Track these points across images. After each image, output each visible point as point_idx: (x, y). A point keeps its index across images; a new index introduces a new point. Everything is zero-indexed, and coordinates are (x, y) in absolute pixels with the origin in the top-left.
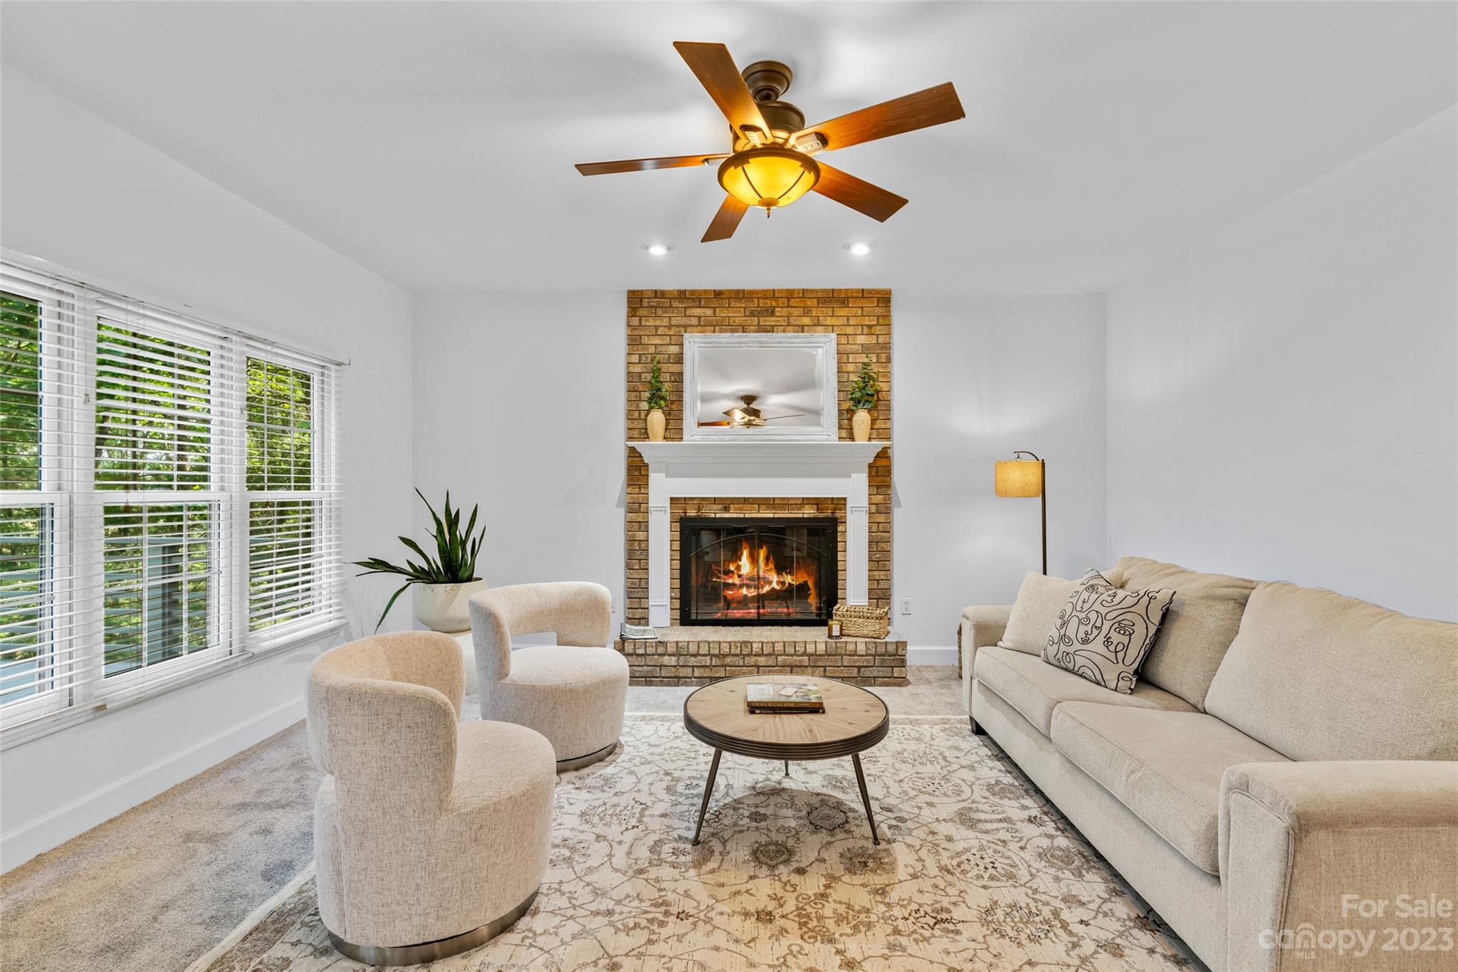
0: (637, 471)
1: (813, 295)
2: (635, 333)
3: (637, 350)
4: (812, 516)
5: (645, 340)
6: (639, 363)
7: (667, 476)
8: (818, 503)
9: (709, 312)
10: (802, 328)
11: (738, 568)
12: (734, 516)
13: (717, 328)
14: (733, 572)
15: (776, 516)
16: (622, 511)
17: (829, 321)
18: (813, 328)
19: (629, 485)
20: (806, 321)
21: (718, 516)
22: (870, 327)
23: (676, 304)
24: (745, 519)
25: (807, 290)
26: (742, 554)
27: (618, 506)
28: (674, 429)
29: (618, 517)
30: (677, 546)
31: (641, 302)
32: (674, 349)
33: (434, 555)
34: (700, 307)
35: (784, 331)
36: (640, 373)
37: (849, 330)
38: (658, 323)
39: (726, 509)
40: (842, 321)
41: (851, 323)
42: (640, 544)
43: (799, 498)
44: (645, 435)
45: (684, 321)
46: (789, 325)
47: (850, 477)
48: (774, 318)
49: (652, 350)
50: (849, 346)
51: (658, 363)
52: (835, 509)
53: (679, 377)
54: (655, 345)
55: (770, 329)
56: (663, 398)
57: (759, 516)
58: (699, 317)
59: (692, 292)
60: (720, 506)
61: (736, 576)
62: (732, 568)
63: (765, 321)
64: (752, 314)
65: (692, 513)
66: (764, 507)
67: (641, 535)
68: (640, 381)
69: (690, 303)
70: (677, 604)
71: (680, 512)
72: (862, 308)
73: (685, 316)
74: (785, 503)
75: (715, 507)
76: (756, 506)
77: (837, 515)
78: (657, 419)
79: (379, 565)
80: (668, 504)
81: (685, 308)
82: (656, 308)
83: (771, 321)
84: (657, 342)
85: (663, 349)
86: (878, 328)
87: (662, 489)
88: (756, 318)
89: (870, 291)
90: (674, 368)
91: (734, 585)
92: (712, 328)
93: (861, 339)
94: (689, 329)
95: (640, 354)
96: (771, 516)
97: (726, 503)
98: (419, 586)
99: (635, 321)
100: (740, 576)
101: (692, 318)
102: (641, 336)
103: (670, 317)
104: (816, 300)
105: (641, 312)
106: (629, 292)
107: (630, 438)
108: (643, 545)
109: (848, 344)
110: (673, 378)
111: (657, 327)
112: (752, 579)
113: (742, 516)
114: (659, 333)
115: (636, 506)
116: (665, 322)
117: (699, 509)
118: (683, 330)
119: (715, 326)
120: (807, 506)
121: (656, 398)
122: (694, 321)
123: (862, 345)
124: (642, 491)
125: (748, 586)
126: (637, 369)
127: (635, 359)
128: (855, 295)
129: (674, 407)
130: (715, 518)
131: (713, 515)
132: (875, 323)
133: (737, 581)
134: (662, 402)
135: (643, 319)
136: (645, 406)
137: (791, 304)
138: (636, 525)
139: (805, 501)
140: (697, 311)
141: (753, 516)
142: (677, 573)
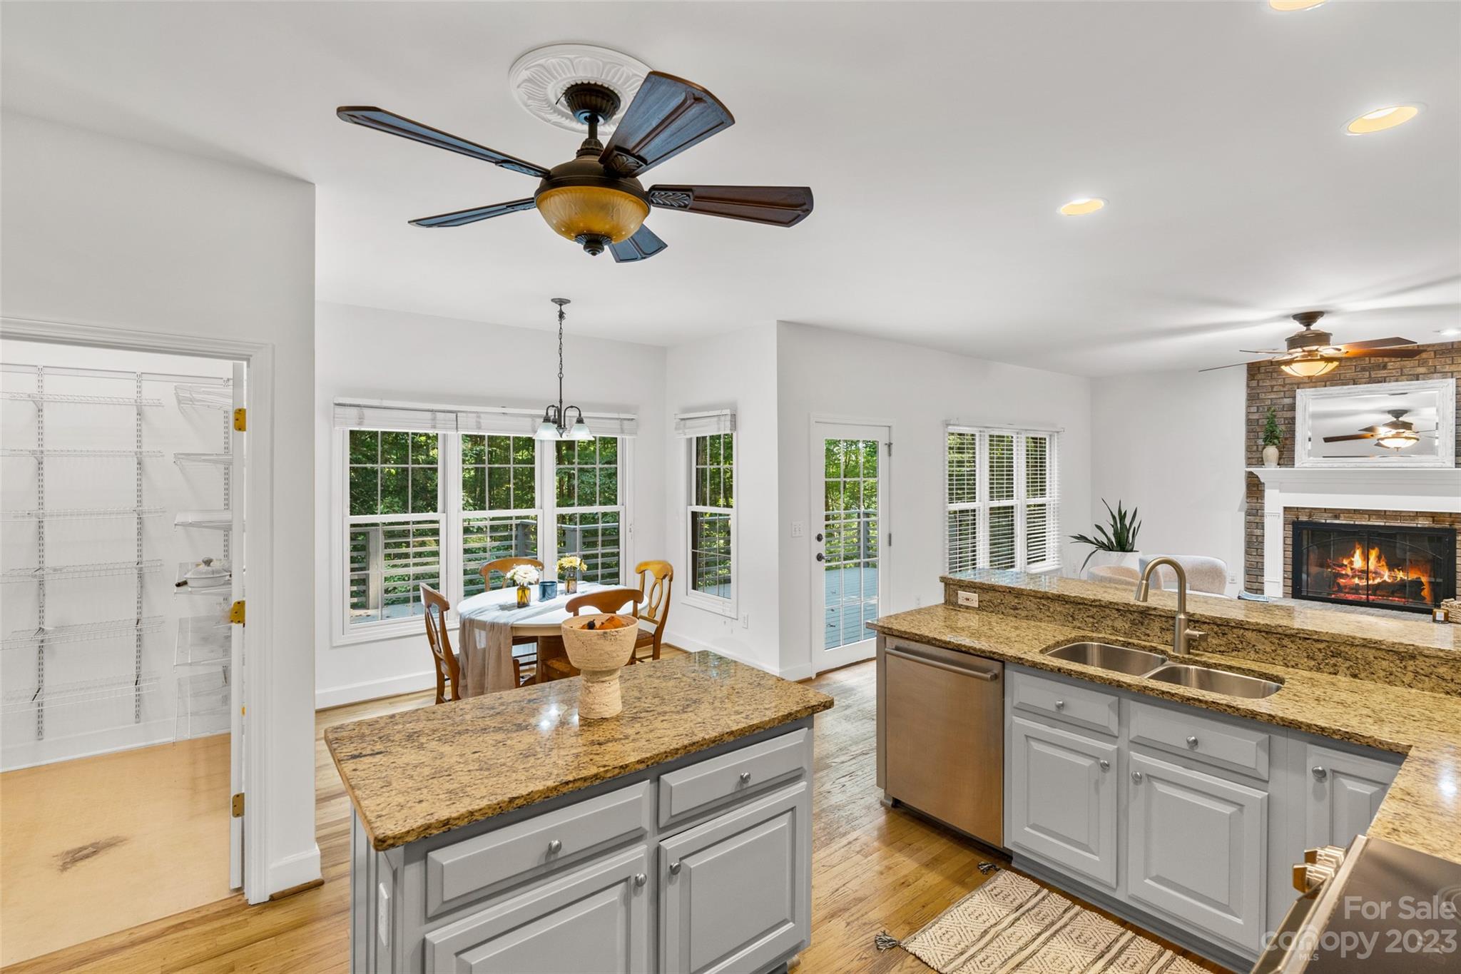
0: (1255, 488)
1: (1430, 349)
2: (1254, 391)
3: (1256, 404)
4: (1427, 526)
5: (1262, 396)
6: (1257, 412)
7: (1280, 492)
8: (1433, 516)
10: (1417, 377)
11: (1351, 563)
12: (1344, 522)
13: (1328, 383)
14: (1346, 566)
15: (1388, 524)
16: (1243, 514)
17: (1448, 369)
18: (1429, 375)
19: (1248, 497)
20: (1422, 370)
21: (1328, 521)
24: (1355, 526)
26: (1355, 552)
27: (1240, 510)
28: (1286, 457)
29: (1240, 519)
30: (1289, 541)
31: (1259, 370)
32: (1287, 401)
33: (1110, 532)
35: (1397, 381)
36: (1258, 420)
38: (1274, 383)
39: (1337, 517)
42: (1257, 538)
43: (1412, 511)
44: (1261, 462)
46: (1402, 375)
48: (1386, 371)
49: (1268, 402)
51: (1274, 411)
52: (1452, 520)
53: (1292, 422)
54: (1271, 399)
55: (1382, 380)
56: (1277, 438)
57: (1369, 523)
60: (1330, 515)
61: (1349, 569)
62: (1345, 562)
63: (1376, 374)
64: (1364, 369)
65: (1304, 518)
66: (1374, 517)
67: (1258, 532)
68: (1258, 425)
70: (1289, 582)
71: (1292, 517)
74: (1397, 515)
75: (1326, 515)
76: (1367, 516)
77: (1456, 527)
78: (1271, 452)
79: (1082, 538)
80: (1281, 511)
82: (1272, 372)
83: (1383, 373)
84: (1273, 396)
85: (1278, 401)
87: (1275, 503)
88: (1368, 373)
90: (1289, 414)
91: (1347, 575)
94: (1302, 386)
95: (1258, 407)
96: (1382, 524)
97: (1336, 513)
98: (1101, 552)
99: (1254, 383)
100: (1352, 569)
102: (1258, 394)
103: (1284, 378)
104: (1432, 352)
105: (1259, 377)
106: (1249, 364)
107: (1249, 465)
108: (1260, 539)
110: (1286, 422)
111: (1272, 387)
112: (1362, 571)
113: (1352, 523)
114: (1275, 390)
115: (1254, 511)
116: (1281, 381)
117: (1310, 516)
118: (1296, 387)
119: (1326, 382)
120: (1421, 518)
121: (1271, 438)
124: (1260, 501)
125: (1360, 578)
126: (1255, 417)
127: (1254, 409)
129: (1287, 442)
130: (1325, 523)
131: (1324, 521)
133: (1349, 572)
134: (1276, 441)
135: (1261, 382)
136: (1261, 442)
138: (1254, 525)
139: (1419, 514)
141: (1364, 523)
142: (1290, 561)
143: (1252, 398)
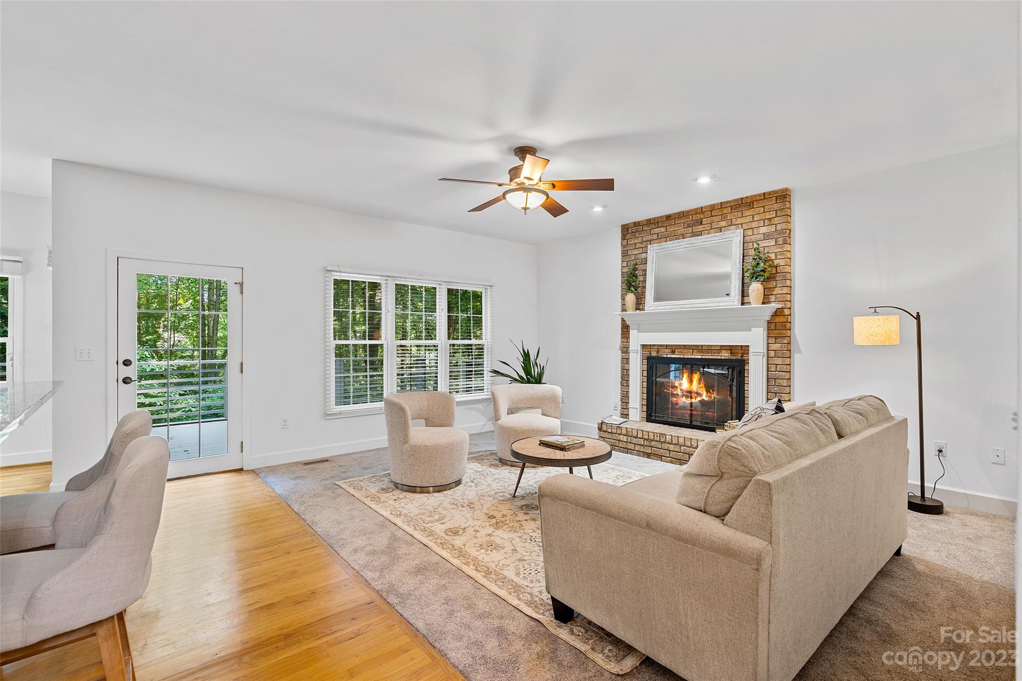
0: (625, 329)
1: (728, 205)
2: (625, 249)
3: (626, 259)
4: (727, 358)
5: (630, 252)
6: (627, 266)
7: (639, 332)
8: (731, 349)
9: (663, 229)
10: (720, 229)
12: (678, 356)
13: (668, 239)
15: (703, 357)
17: (739, 221)
18: (728, 228)
19: (622, 338)
20: (723, 224)
21: (668, 356)
22: (770, 219)
23: (645, 228)
24: (684, 358)
25: (724, 203)
28: (640, 304)
30: (645, 374)
31: (628, 230)
32: (643, 256)
34: (658, 227)
35: (708, 234)
36: (627, 272)
37: (754, 225)
38: (636, 241)
39: (673, 352)
40: (750, 219)
41: (755, 219)
42: (626, 372)
43: (718, 346)
44: (626, 308)
45: (650, 237)
46: (711, 229)
47: (751, 331)
48: (702, 226)
49: (633, 258)
50: (754, 236)
51: (636, 265)
52: (743, 354)
53: (645, 273)
54: (635, 255)
55: (700, 234)
56: (635, 286)
57: (693, 357)
58: (658, 234)
59: (654, 219)
60: (669, 350)
62: (677, 384)
63: (696, 229)
64: (689, 226)
65: (654, 354)
66: (696, 351)
67: (627, 366)
69: (653, 226)
70: (645, 408)
71: (647, 353)
72: (764, 207)
73: (650, 234)
74: (709, 349)
75: (667, 351)
76: (692, 351)
77: (745, 358)
78: (631, 298)
80: (639, 348)
81: (650, 230)
82: (635, 233)
83: (700, 228)
84: (636, 252)
85: (638, 256)
86: (778, 219)
87: (637, 339)
88: (691, 228)
89: (770, 193)
90: (643, 267)
92: (665, 239)
93: (763, 230)
94: (651, 242)
95: (627, 261)
96: (700, 357)
97: (673, 348)
99: (625, 242)
101: (654, 235)
102: (628, 250)
103: (642, 237)
104: (730, 208)
105: (628, 236)
106: (622, 226)
107: (622, 311)
108: (628, 372)
109: (753, 234)
110: (642, 273)
111: (635, 244)
112: (688, 392)
113: (682, 356)
114: (637, 247)
115: (625, 350)
116: (640, 239)
117: (658, 352)
118: (648, 243)
119: (666, 238)
120: (723, 351)
122: (655, 237)
123: (764, 234)
124: (628, 341)
126: (626, 270)
127: (625, 264)
128: (758, 198)
129: (641, 291)
130: (667, 357)
131: (665, 356)
132: (774, 216)
135: (629, 240)
136: (626, 290)
137: (713, 214)
138: (625, 361)
139: (723, 348)
140: (657, 231)
141: (689, 357)
142: (645, 390)
143: (625, 254)
